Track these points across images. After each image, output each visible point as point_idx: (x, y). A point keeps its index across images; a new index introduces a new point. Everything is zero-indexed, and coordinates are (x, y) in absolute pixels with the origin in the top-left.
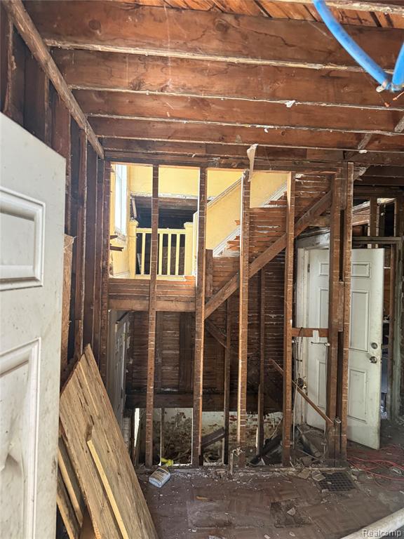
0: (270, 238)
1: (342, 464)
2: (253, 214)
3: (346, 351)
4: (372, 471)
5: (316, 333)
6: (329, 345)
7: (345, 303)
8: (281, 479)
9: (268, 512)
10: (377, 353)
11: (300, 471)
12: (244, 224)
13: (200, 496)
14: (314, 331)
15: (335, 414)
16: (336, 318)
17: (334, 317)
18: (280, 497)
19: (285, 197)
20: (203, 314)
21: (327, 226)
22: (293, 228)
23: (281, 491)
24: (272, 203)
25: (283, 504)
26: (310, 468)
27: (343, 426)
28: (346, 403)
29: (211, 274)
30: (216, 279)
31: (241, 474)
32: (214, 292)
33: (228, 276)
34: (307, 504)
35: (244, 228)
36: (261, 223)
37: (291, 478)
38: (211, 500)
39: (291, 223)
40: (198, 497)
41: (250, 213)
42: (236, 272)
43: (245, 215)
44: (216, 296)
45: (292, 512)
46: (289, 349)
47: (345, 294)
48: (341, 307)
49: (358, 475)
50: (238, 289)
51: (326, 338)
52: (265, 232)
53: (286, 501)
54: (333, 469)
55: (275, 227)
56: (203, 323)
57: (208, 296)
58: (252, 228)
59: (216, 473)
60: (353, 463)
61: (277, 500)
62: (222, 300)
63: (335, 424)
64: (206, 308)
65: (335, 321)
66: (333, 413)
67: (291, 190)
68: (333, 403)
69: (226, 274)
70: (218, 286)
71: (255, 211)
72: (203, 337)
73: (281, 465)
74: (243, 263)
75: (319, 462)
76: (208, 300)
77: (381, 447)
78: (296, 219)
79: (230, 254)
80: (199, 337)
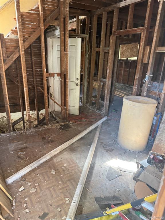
0: (33, 30)
1: (67, 121)
2: (23, 15)
3: (67, 81)
4: (77, 121)
5: (56, 75)
6: (61, 79)
7: (67, 62)
8: (46, 130)
9: (41, 141)
10: (78, 82)
11: (53, 126)
12: (18, 20)
13: (13, 141)
14: (55, 74)
15: (64, 105)
16: (63, 68)
17: (62, 68)
18: (45, 135)
19: (38, 8)
20: (3, 68)
21: (58, 25)
22: (43, 25)
23: (46, 133)
24: (32, 10)
25: (46, 137)
26: (56, 124)
27: (67, 108)
28: (68, 101)
29: (4, 47)
30: (8, 50)
31: (30, 131)
32: (8, 57)
33: (14, 49)
34: (55, 135)
35: (19, 22)
36: (27, 21)
37: (49, 129)
38: (18, 142)
39: (42, 22)
40: (13, 142)
41: (21, 15)
42: (18, 47)
43: (18, 15)
44: (9, 59)
45: (50, 139)
46: (45, 82)
47: (67, 58)
48: (65, 63)
49: (72, 124)
50: (20, 55)
51: (60, 77)
52: (30, 26)
53: (47, 136)
54: (64, 123)
55: (35, 24)
56: (4, 72)
57: (5, 59)
58: (23, 23)
59: (20, 133)
60: (70, 120)
61: (44, 136)
62: (12, 61)
63: (64, 108)
64: (4, 65)
65: (63, 69)
66: (63, 105)
67: (41, 4)
68: (63, 101)
69: (13, 48)
70: (9, 54)
71: (24, 13)
72: (5, 79)
73: (46, 125)
74: (20, 42)
75: (59, 122)
76: (5, 61)
77: (79, 114)
78: (44, 20)
79: (13, 37)
80: (3, 79)
